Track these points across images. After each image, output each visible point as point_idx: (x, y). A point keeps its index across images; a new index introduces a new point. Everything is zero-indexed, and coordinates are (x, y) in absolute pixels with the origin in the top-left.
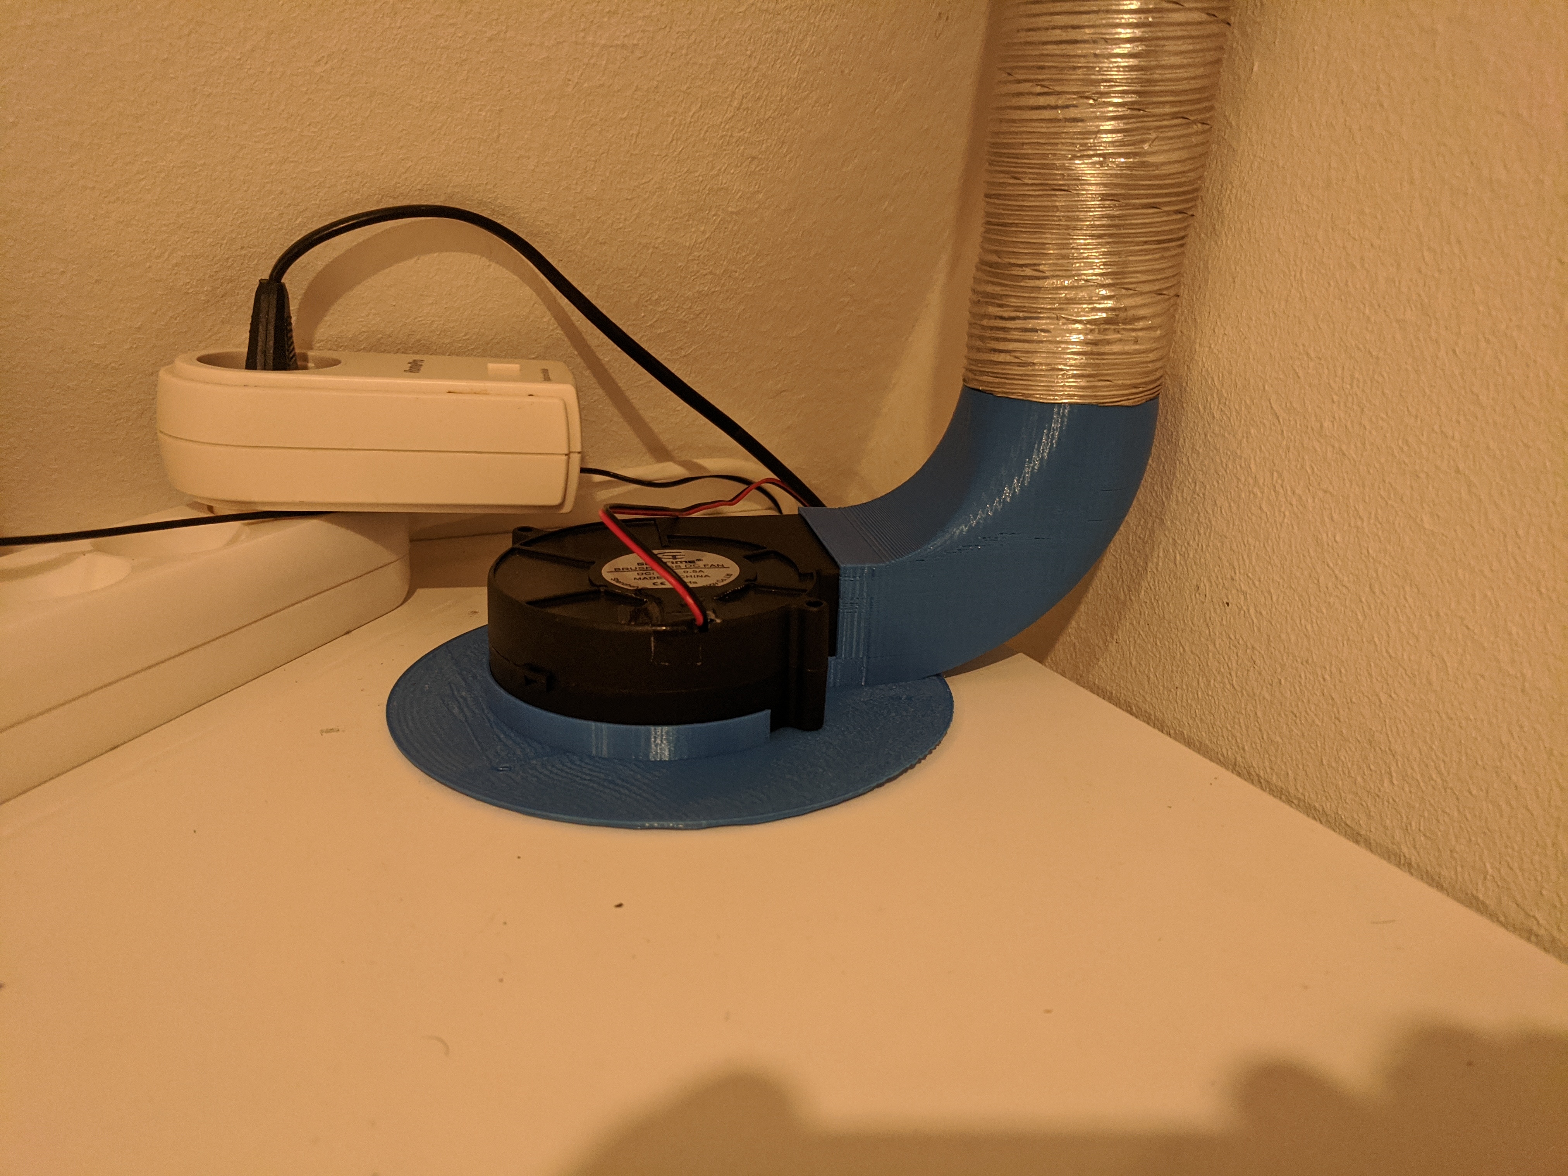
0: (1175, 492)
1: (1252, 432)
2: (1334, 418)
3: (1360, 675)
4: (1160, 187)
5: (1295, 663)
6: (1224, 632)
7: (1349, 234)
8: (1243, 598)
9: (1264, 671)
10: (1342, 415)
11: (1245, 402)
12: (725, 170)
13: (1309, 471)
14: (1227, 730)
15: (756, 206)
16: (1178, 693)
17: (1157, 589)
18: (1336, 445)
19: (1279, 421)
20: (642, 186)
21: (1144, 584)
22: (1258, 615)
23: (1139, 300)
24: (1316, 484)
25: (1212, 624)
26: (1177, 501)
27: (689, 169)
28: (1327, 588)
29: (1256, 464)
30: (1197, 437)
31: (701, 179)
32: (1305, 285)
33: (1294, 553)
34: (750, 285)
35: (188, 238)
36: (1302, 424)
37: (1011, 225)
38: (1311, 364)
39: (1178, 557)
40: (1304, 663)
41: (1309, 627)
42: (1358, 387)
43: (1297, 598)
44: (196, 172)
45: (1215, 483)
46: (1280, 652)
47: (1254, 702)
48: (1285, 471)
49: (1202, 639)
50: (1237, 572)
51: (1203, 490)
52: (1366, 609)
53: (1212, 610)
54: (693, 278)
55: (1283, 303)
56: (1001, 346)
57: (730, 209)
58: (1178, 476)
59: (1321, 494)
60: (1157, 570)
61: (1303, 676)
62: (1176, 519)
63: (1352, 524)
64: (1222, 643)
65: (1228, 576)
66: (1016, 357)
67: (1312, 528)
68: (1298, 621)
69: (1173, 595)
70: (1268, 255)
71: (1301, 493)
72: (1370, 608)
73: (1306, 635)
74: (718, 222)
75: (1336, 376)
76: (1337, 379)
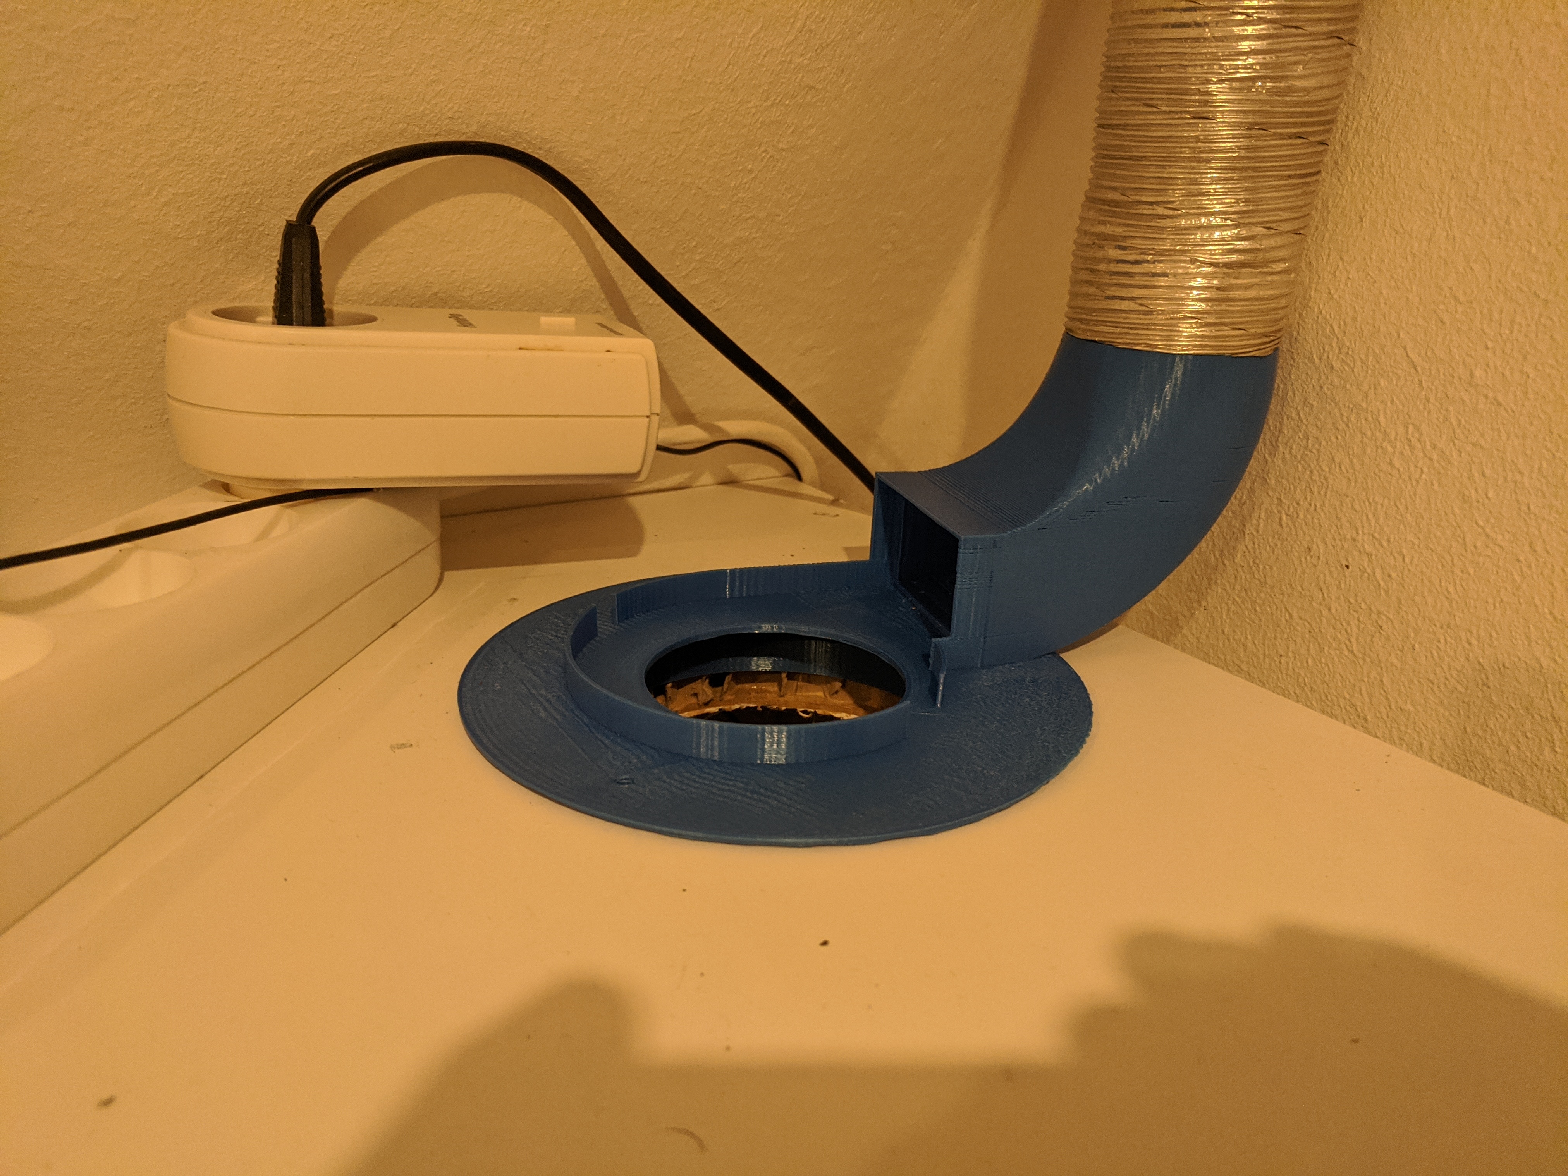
0: (1281, 448)
1: (1382, 382)
2: (1488, 365)
3: (1516, 639)
4: (1309, 115)
5: (1433, 627)
6: (1342, 597)
7: (1512, 167)
8: (1366, 560)
9: (1393, 636)
10: (1498, 363)
11: (1373, 350)
12: (780, 101)
13: (1455, 424)
14: (1345, 699)
15: (807, 143)
16: (1283, 661)
17: (1257, 552)
18: (1490, 394)
19: (1417, 371)
20: (691, 118)
21: (1241, 548)
22: (1386, 577)
23: (1279, 241)
24: (1462, 437)
25: (1327, 588)
26: (1284, 459)
27: (741, 100)
28: (1475, 547)
29: (1386, 418)
30: (1310, 390)
31: (754, 110)
32: (1454, 223)
33: (1434, 512)
34: (792, 231)
35: (182, 172)
36: (1447, 373)
37: (1141, 158)
38: (1460, 309)
39: (1284, 517)
40: (1445, 627)
41: (1451, 589)
42: (1520, 331)
43: (1436, 560)
44: (196, 92)
45: (1333, 439)
46: (1413, 615)
47: (1379, 669)
48: (1424, 424)
49: (1314, 604)
50: (1360, 532)
51: (1317, 446)
52: (1525, 569)
53: (1327, 573)
54: (734, 223)
55: (1425, 243)
56: (1123, 293)
57: (781, 146)
58: (1286, 432)
59: (1469, 448)
60: (1258, 532)
61: (1442, 641)
62: (1283, 478)
63: (1509, 479)
64: (1339, 608)
65: (1349, 537)
66: (1141, 305)
67: (1458, 485)
68: (1437, 584)
69: (1277, 559)
70: (1406, 192)
71: (1444, 447)
72: (1530, 567)
73: (1447, 598)
74: (766, 159)
75: (1491, 320)
76: (1493, 324)
